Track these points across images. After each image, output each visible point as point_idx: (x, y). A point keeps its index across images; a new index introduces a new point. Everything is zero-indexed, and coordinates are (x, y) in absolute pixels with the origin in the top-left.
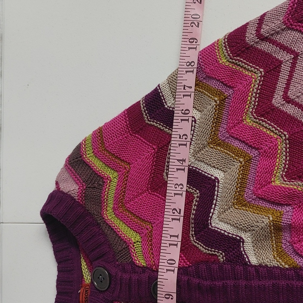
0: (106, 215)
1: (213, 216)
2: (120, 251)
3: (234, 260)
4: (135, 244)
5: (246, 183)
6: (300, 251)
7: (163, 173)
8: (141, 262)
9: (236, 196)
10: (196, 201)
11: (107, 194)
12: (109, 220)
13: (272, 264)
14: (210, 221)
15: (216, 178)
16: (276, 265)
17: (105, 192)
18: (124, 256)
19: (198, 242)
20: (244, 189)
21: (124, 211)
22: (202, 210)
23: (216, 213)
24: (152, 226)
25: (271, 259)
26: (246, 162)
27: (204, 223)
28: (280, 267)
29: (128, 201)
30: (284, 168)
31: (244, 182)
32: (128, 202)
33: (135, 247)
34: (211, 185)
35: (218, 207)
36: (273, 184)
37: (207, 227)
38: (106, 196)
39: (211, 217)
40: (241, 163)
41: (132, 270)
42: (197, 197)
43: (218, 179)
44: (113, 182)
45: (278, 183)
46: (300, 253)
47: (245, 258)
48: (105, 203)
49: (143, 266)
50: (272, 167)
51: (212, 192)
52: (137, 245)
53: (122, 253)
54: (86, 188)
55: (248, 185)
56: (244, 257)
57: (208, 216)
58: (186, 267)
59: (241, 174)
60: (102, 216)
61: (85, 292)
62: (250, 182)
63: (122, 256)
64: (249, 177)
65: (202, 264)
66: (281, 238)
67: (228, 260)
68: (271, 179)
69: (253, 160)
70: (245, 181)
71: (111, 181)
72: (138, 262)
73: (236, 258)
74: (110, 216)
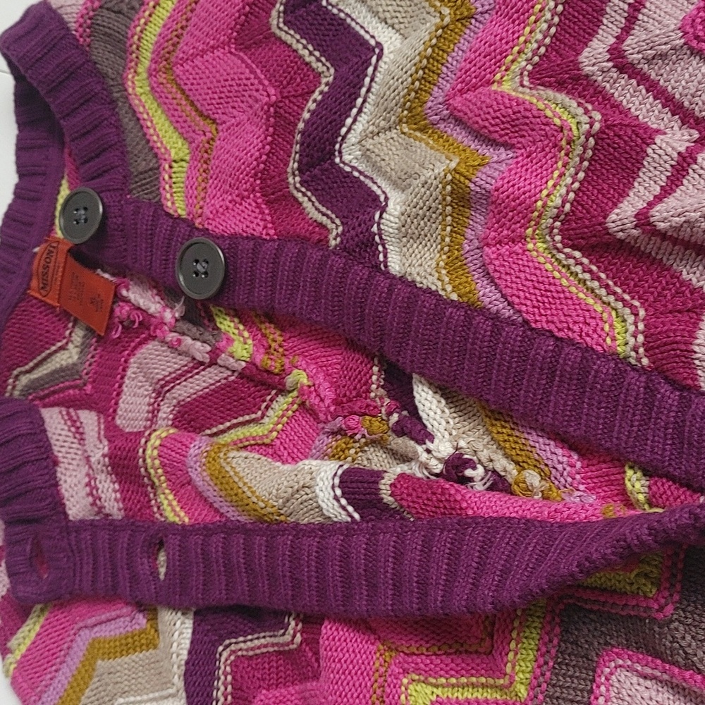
0: (133, 83)
1: (349, 136)
2: (141, 173)
3: (355, 252)
4: (174, 165)
5: (438, 75)
6: (493, 267)
7: (271, 9)
8: (177, 205)
9: (409, 101)
10: (321, 93)
11: (141, 32)
12: (136, 95)
13: (425, 281)
14: (341, 146)
15: (379, 44)
16: (434, 288)
17: (135, 27)
18: (148, 186)
19: (303, 189)
20: (430, 88)
21: (168, 83)
22: (325, 115)
23: (358, 131)
24: (216, 129)
25: (429, 270)
26: (458, 20)
27: (325, 148)
28: (440, 295)
29: (181, 59)
30: (535, 53)
31: (435, 68)
32: (181, 62)
33: (174, 170)
34: (361, 58)
35: (366, 117)
36: (495, 87)
37: (330, 158)
38: (136, 37)
39: (344, 138)
40: (442, 20)
41: (152, 220)
42: (327, 84)
43: (382, 50)
44: (163, 8)
45: (507, 87)
46: (491, 271)
47: (380, 252)
48: (134, 55)
49: (180, 215)
50: (507, 43)
51: (358, 76)
52: (180, 169)
53: (145, 179)
54: (101, 7)
55: (443, 78)
56: (377, 249)
57: (336, 132)
58: (266, 240)
59: (432, 47)
60: (123, 84)
61: (48, 254)
62: (449, 73)
63: (144, 185)
64: (450, 59)
65: (295, 240)
66: (467, 225)
67: (343, 247)
68: (494, 76)
69: (476, 20)
70: (438, 69)
71: (159, 5)
72: (169, 204)
73: (361, 248)
74: (141, 87)
